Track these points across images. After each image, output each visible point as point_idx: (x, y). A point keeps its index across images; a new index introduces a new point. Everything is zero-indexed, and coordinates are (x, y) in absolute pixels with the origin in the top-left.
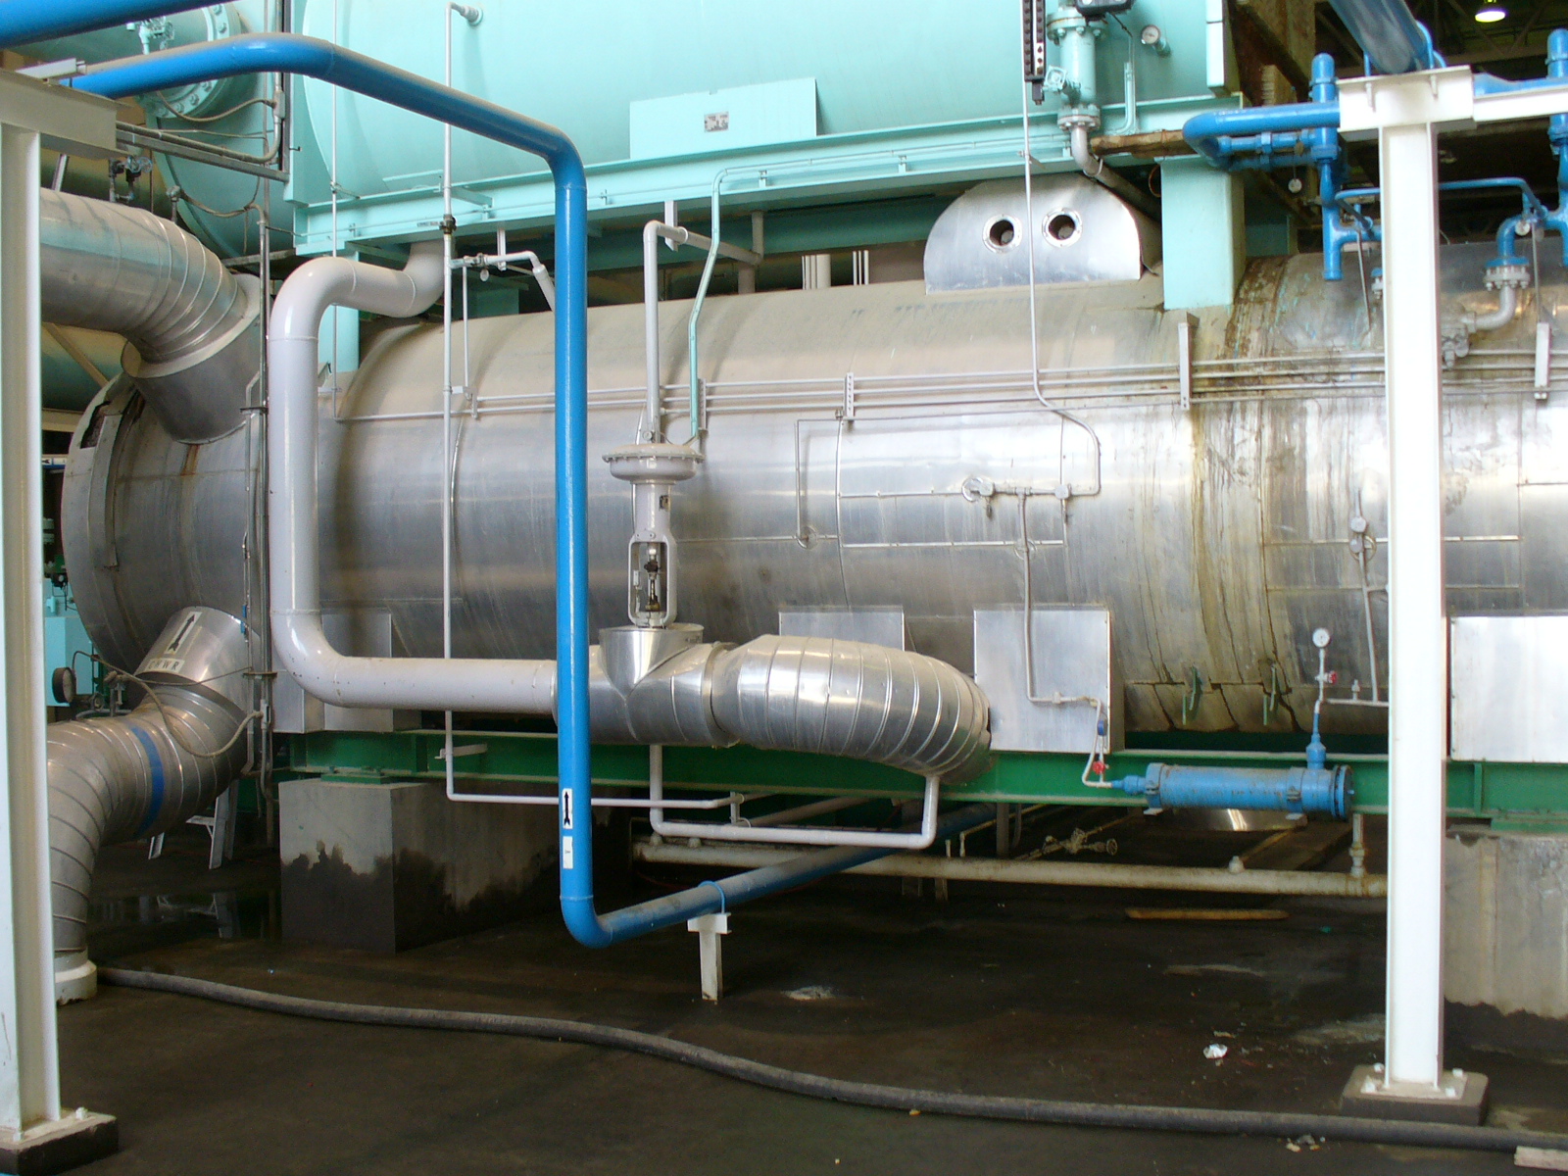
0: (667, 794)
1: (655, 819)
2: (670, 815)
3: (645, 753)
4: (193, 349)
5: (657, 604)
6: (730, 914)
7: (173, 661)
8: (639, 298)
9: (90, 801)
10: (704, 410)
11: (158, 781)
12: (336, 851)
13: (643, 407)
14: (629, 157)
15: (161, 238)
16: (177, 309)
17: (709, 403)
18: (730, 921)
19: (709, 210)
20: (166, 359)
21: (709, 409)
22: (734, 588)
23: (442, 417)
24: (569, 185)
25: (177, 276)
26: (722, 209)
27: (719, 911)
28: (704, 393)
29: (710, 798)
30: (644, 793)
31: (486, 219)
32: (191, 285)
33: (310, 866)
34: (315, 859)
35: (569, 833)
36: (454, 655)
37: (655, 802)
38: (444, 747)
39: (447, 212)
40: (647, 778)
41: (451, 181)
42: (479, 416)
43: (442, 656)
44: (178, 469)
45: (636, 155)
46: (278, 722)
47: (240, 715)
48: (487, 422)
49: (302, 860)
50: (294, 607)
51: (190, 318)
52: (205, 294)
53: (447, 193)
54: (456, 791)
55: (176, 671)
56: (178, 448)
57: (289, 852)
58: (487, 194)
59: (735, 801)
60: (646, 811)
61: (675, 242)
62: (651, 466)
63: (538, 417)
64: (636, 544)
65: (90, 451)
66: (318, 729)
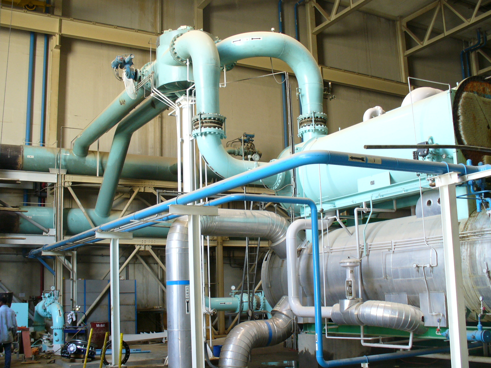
0: (365, 336)
1: (362, 341)
2: (365, 341)
3: (359, 327)
4: (279, 240)
5: (351, 294)
6: (369, 363)
7: (278, 307)
8: (354, 225)
9: (250, 338)
10: (368, 250)
11: (270, 333)
12: (308, 350)
13: (356, 250)
14: (358, 192)
15: (269, 217)
16: (275, 231)
17: (370, 248)
18: (368, 365)
19: (370, 204)
21: (369, 249)
22: (376, 289)
23: (322, 253)
24: (313, 209)
25: (273, 224)
26: (372, 203)
27: (366, 362)
28: (368, 245)
29: (371, 337)
30: (360, 336)
31: (333, 208)
32: (277, 226)
33: (304, 353)
34: (304, 351)
35: (317, 343)
36: (326, 306)
37: (362, 338)
38: (325, 326)
39: (321, 208)
40: (360, 333)
41: (322, 201)
42: (331, 252)
43: (324, 306)
44: (280, 266)
45: (359, 192)
46: (298, 321)
47: (290, 318)
48: (333, 253)
49: (302, 351)
50: (293, 296)
51: (278, 232)
52: (281, 227)
53: (321, 203)
54: (328, 336)
55: (278, 310)
56: (281, 261)
57: (300, 350)
58: (334, 202)
59: (380, 338)
60: (360, 340)
61: (365, 211)
62: (348, 264)
63: (341, 252)
64: (347, 281)
65: (266, 261)
66: (307, 322)
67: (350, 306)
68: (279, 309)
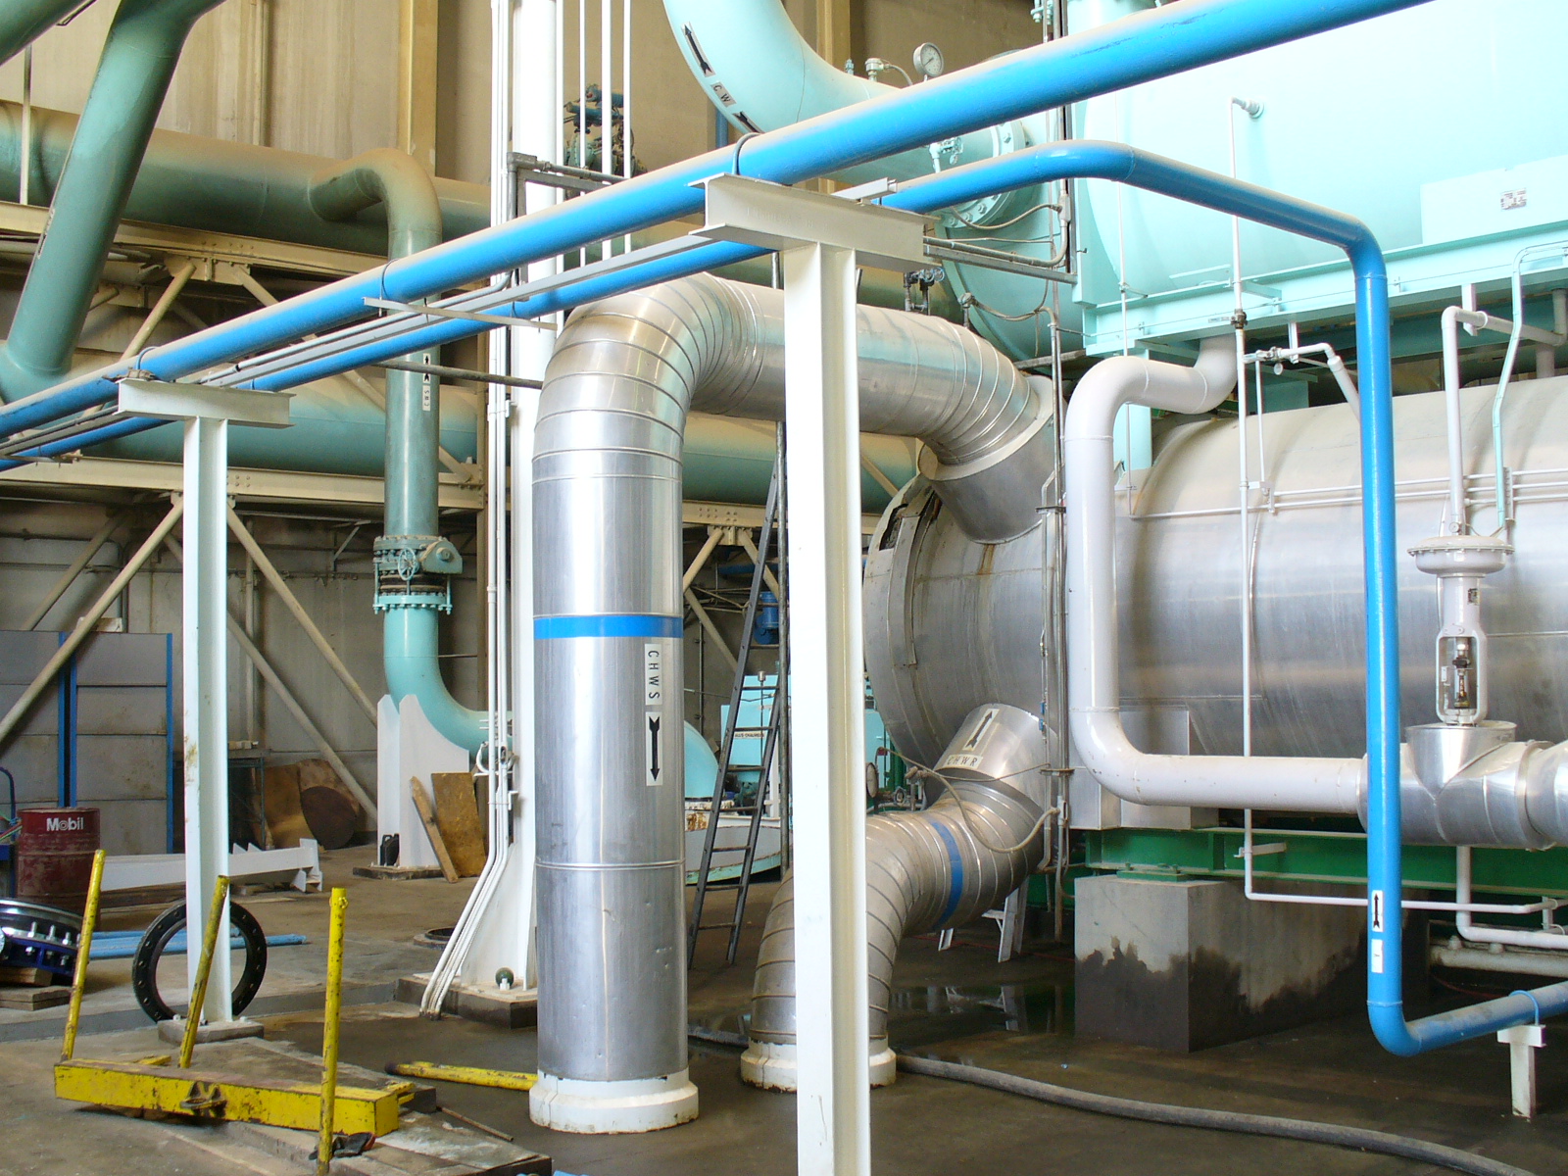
0: (1475, 897)
1: (1463, 924)
2: (1477, 919)
3: (1451, 854)
4: (988, 451)
5: (1468, 700)
6: (1544, 1026)
7: (971, 757)
8: (1438, 384)
9: (892, 893)
10: (1512, 499)
11: (957, 875)
12: (1130, 948)
13: (1447, 498)
14: (1421, 243)
15: (956, 344)
16: (973, 413)
17: (1516, 492)
18: (1544, 1032)
19: (1510, 291)
20: (962, 462)
21: (1516, 499)
22: (1546, 684)
23: (1239, 512)
24: (1369, 275)
25: (972, 381)
26: (1524, 289)
27: (1532, 1022)
28: (1511, 481)
29: (1522, 903)
30: (1451, 896)
31: (1276, 312)
32: (986, 388)
33: (1105, 963)
34: (1110, 955)
35: (1378, 936)
36: (1253, 753)
37: (1462, 906)
38: (1243, 845)
39: (1238, 307)
40: (1453, 878)
41: (1240, 277)
42: (1277, 511)
43: (1242, 754)
44: (975, 568)
45: (1428, 241)
46: (1074, 818)
47: (1037, 811)
48: (1284, 517)
49: (1097, 956)
50: (1093, 704)
52: (999, 397)
53: (1237, 287)
54: (1254, 890)
55: (975, 768)
56: (975, 548)
57: (1083, 948)
58: (1277, 287)
59: (1547, 907)
60: (1452, 914)
61: (1474, 327)
62: (1459, 559)
63: (1338, 510)
64: (1444, 639)
65: (888, 552)
66: (1115, 826)
67: (1473, 757)
68: (969, 762)
